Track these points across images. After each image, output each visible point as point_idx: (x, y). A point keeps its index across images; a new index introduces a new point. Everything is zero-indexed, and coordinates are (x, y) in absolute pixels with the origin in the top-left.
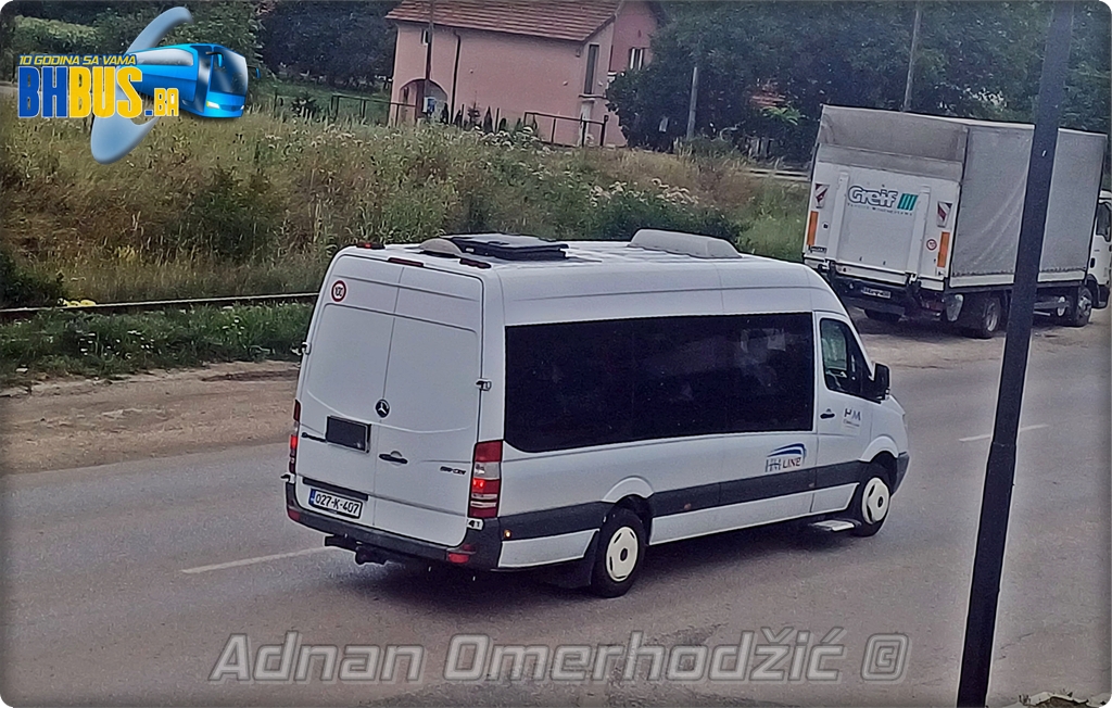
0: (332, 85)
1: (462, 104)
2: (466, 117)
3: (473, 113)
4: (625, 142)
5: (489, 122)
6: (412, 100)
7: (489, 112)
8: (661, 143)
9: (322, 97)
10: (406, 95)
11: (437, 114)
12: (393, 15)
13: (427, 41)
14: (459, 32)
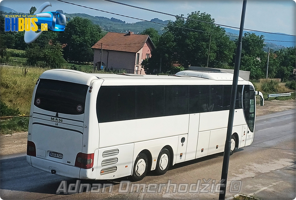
0: (79, 63)
1: (109, 67)
3: (112, 69)
6: (98, 66)
9: (77, 66)
12: (93, 47)
13: (101, 53)
14: (108, 51)
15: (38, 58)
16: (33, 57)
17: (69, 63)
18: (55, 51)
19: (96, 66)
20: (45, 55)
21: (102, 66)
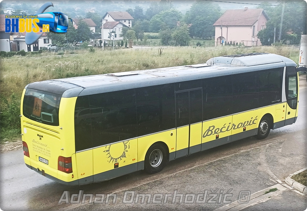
0: (203, 39)
1: (229, 40)
2: (230, 43)
3: (231, 42)
4: (261, 44)
5: (234, 44)
6: (219, 41)
7: (234, 42)
8: (268, 44)
9: (202, 42)
10: (218, 40)
11: (224, 44)
12: (214, 25)
13: (221, 29)
14: (227, 26)
15: (170, 39)
16: (165, 37)
17: (195, 40)
18: (183, 31)
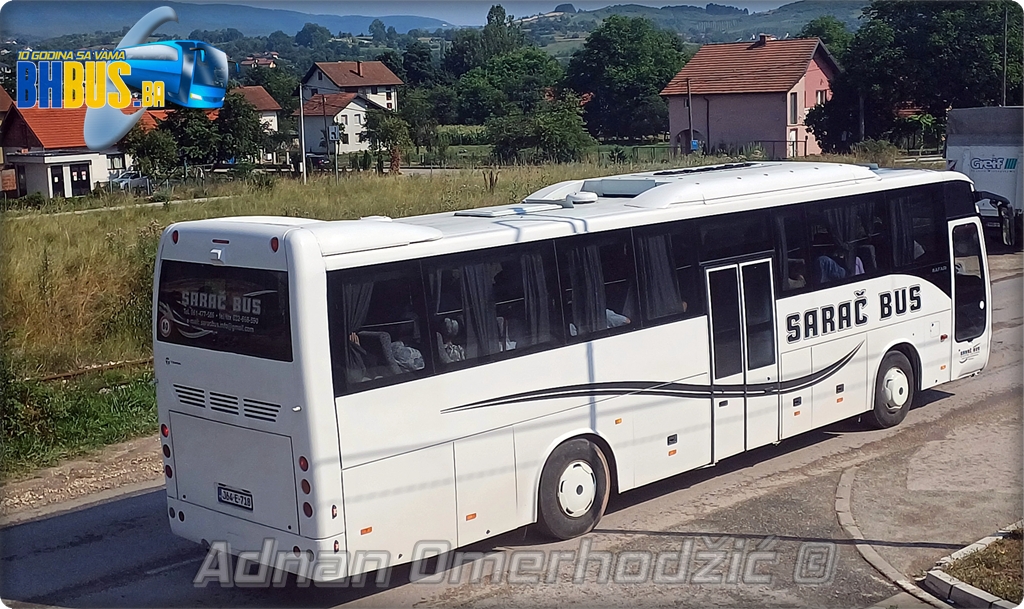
0: (632, 141)
1: (714, 140)
2: (718, 149)
3: (722, 146)
4: (820, 150)
5: (732, 152)
6: (683, 144)
7: (732, 144)
9: (627, 150)
12: (664, 92)
13: (688, 105)
14: (707, 97)
15: (523, 141)
16: (507, 139)
17: (604, 143)
18: (563, 117)
19: (679, 141)
20: (539, 132)
21: (694, 142)
